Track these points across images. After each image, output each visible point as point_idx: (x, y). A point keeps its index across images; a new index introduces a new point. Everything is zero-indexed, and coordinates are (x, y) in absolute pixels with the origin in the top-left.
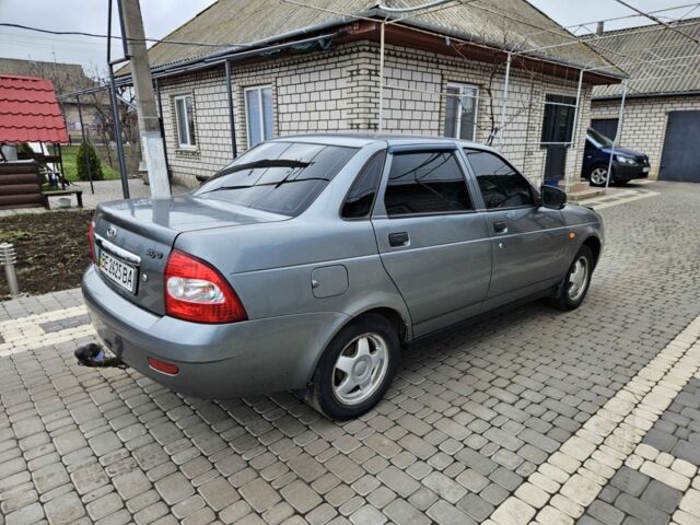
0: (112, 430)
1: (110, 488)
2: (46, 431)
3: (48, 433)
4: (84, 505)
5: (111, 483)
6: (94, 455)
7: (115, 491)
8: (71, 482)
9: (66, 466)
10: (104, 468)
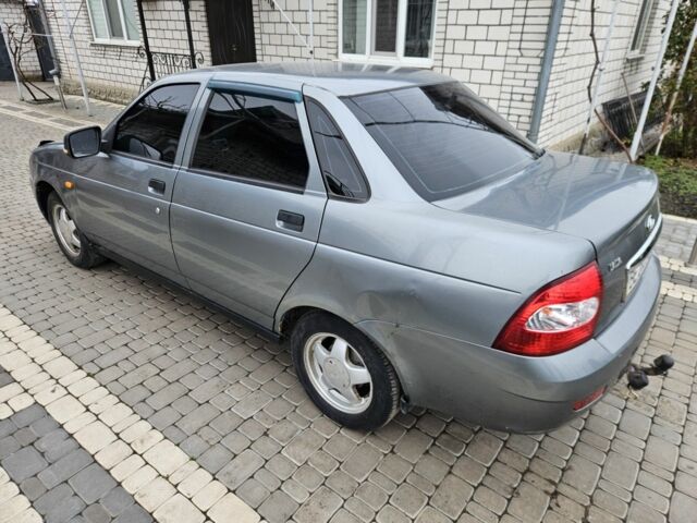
0: (618, 429)
1: (664, 392)
2: (674, 489)
3: (673, 484)
4: (689, 398)
5: (661, 395)
6: (653, 422)
7: (663, 388)
8: (687, 419)
9: (682, 434)
10: (655, 408)
